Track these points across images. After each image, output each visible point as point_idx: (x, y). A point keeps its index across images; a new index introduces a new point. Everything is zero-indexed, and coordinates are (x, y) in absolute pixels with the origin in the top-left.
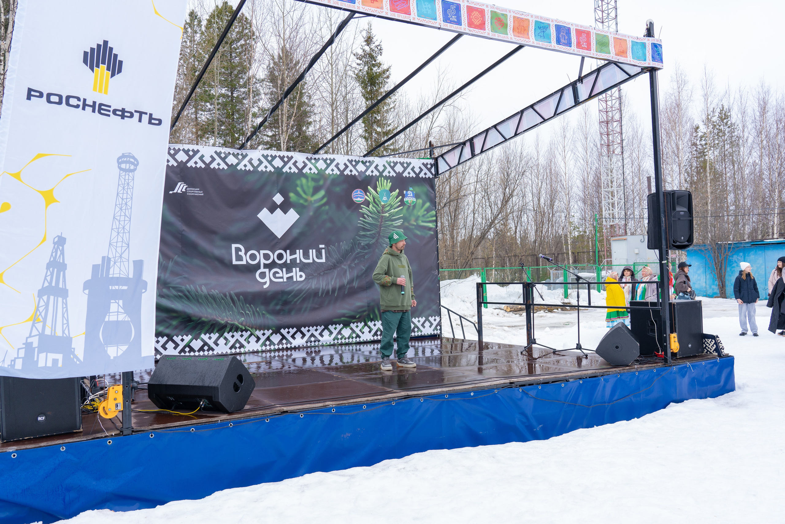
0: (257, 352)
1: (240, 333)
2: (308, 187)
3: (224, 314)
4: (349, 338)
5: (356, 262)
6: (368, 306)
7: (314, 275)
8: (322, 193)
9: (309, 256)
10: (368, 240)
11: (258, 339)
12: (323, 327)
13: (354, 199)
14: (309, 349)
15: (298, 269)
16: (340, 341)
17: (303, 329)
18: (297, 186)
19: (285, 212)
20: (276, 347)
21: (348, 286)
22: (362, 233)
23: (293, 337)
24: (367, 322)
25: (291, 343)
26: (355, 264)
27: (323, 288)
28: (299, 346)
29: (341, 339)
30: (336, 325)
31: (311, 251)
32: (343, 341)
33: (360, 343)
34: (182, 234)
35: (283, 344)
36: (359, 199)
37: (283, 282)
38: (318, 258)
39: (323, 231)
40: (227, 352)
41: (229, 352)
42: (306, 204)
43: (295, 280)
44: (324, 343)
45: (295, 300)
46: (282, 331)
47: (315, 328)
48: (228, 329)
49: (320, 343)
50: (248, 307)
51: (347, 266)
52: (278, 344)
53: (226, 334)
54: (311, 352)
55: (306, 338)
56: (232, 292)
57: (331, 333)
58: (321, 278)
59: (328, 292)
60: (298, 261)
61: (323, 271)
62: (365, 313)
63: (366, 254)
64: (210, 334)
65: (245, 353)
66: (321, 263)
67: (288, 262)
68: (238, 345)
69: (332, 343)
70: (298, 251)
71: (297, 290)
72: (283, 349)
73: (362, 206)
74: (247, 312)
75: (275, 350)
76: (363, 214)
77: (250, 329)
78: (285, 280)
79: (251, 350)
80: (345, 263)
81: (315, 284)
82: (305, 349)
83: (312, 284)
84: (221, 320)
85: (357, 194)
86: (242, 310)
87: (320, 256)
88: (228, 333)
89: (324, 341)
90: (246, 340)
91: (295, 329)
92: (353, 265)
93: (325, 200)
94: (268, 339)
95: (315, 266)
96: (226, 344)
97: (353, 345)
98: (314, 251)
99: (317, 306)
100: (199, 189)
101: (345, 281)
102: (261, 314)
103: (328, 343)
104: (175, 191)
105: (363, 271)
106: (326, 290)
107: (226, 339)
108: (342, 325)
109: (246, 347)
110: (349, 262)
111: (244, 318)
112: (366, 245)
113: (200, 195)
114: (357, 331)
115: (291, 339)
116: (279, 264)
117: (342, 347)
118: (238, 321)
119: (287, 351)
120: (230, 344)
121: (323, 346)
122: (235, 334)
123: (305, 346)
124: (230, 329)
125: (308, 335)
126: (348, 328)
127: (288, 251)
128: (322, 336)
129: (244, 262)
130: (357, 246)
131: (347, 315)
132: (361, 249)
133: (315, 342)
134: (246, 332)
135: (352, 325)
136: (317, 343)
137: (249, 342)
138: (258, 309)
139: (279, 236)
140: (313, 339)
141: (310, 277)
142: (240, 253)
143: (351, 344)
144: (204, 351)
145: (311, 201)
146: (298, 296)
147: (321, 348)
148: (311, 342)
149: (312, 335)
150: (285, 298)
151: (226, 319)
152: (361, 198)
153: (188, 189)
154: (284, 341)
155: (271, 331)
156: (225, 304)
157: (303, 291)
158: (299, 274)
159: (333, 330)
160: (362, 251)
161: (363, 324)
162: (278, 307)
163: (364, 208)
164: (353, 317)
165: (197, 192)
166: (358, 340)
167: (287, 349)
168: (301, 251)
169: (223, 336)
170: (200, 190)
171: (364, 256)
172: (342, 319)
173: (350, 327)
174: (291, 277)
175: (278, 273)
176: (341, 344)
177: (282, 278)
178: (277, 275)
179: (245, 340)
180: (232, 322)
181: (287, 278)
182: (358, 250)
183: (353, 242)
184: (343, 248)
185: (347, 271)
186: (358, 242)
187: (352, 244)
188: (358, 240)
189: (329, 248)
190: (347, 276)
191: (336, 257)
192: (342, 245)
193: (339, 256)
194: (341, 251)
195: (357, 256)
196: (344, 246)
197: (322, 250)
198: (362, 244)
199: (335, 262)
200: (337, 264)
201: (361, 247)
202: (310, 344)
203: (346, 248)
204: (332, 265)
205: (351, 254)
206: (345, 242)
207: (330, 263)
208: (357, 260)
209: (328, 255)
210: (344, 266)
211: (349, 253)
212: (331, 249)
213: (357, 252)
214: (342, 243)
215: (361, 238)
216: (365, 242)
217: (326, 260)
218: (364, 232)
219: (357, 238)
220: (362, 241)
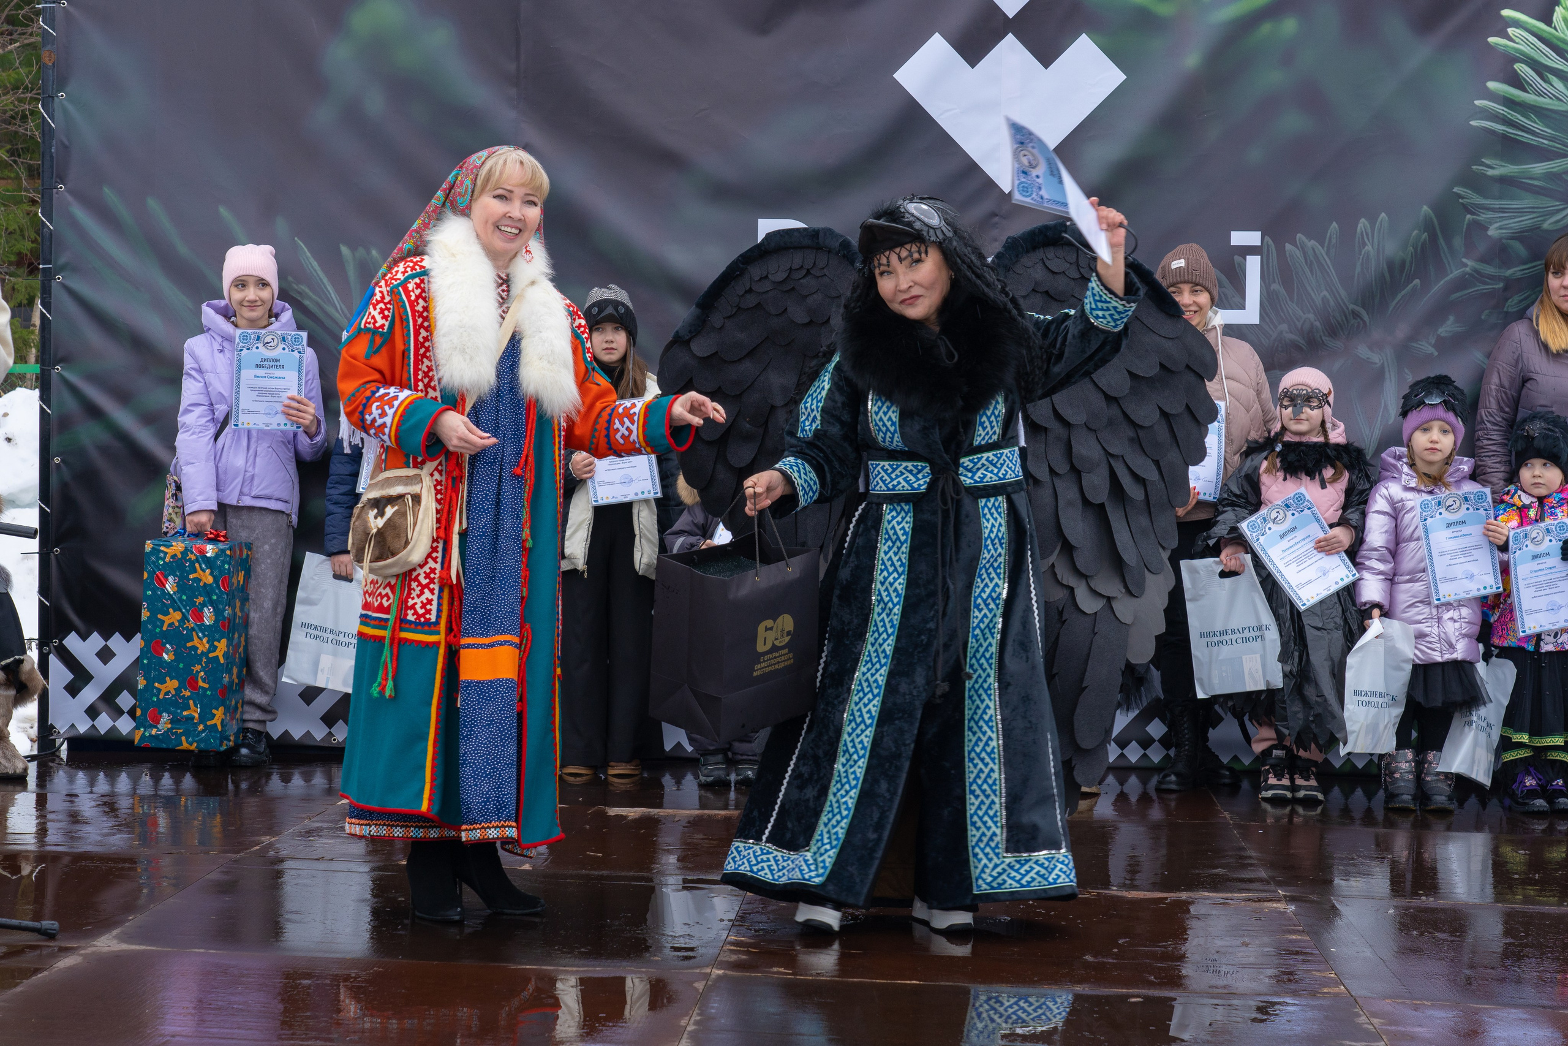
5: (1445, 330)
10: (1532, 210)
14: (1133, 780)
19: (1046, 57)
22: (1500, 169)
26: (1440, 342)
39: (1255, 155)
42: (1165, 9)
51: (1389, 352)
54: (1145, 799)
63: (1514, 285)
73: (1505, 13)
76: (1510, 58)
80: (1377, 334)
82: (1111, 779)
87: (1230, 290)
92: (1428, 347)
101: (1369, 434)
110: (1402, 331)
112: (1521, 236)
117: (1347, 794)
130: (1458, 242)
132: (1483, 260)
139: (1006, 183)
140: (1157, 730)
148: (1146, 743)
149: (1156, 710)
160: (1490, 270)
163: (1517, 24)
182: (1464, 260)
183: (1433, 215)
184: (1369, 247)
185: (1387, 375)
186: (1469, 216)
187: (1428, 226)
188: (1467, 209)
189: (1288, 246)
190: (1386, 406)
191: (1324, 299)
192: (1369, 231)
193: (1343, 293)
194: (1358, 269)
195: (1458, 295)
196: (1376, 241)
197: (1248, 257)
198: (1493, 232)
199: (1318, 324)
200: (1330, 335)
201: (1482, 248)
202: (1143, 752)
203: (1391, 248)
204: (1302, 342)
205: (1417, 281)
206: (1383, 214)
207: (1284, 327)
208: (1452, 318)
209: (1275, 286)
210: (1371, 348)
211: (1409, 280)
212: (1298, 253)
213: (1455, 273)
214: (1366, 223)
215: (1486, 197)
216: (1515, 217)
217: (1267, 314)
218: (1513, 162)
219: (1463, 198)
220: (1490, 215)
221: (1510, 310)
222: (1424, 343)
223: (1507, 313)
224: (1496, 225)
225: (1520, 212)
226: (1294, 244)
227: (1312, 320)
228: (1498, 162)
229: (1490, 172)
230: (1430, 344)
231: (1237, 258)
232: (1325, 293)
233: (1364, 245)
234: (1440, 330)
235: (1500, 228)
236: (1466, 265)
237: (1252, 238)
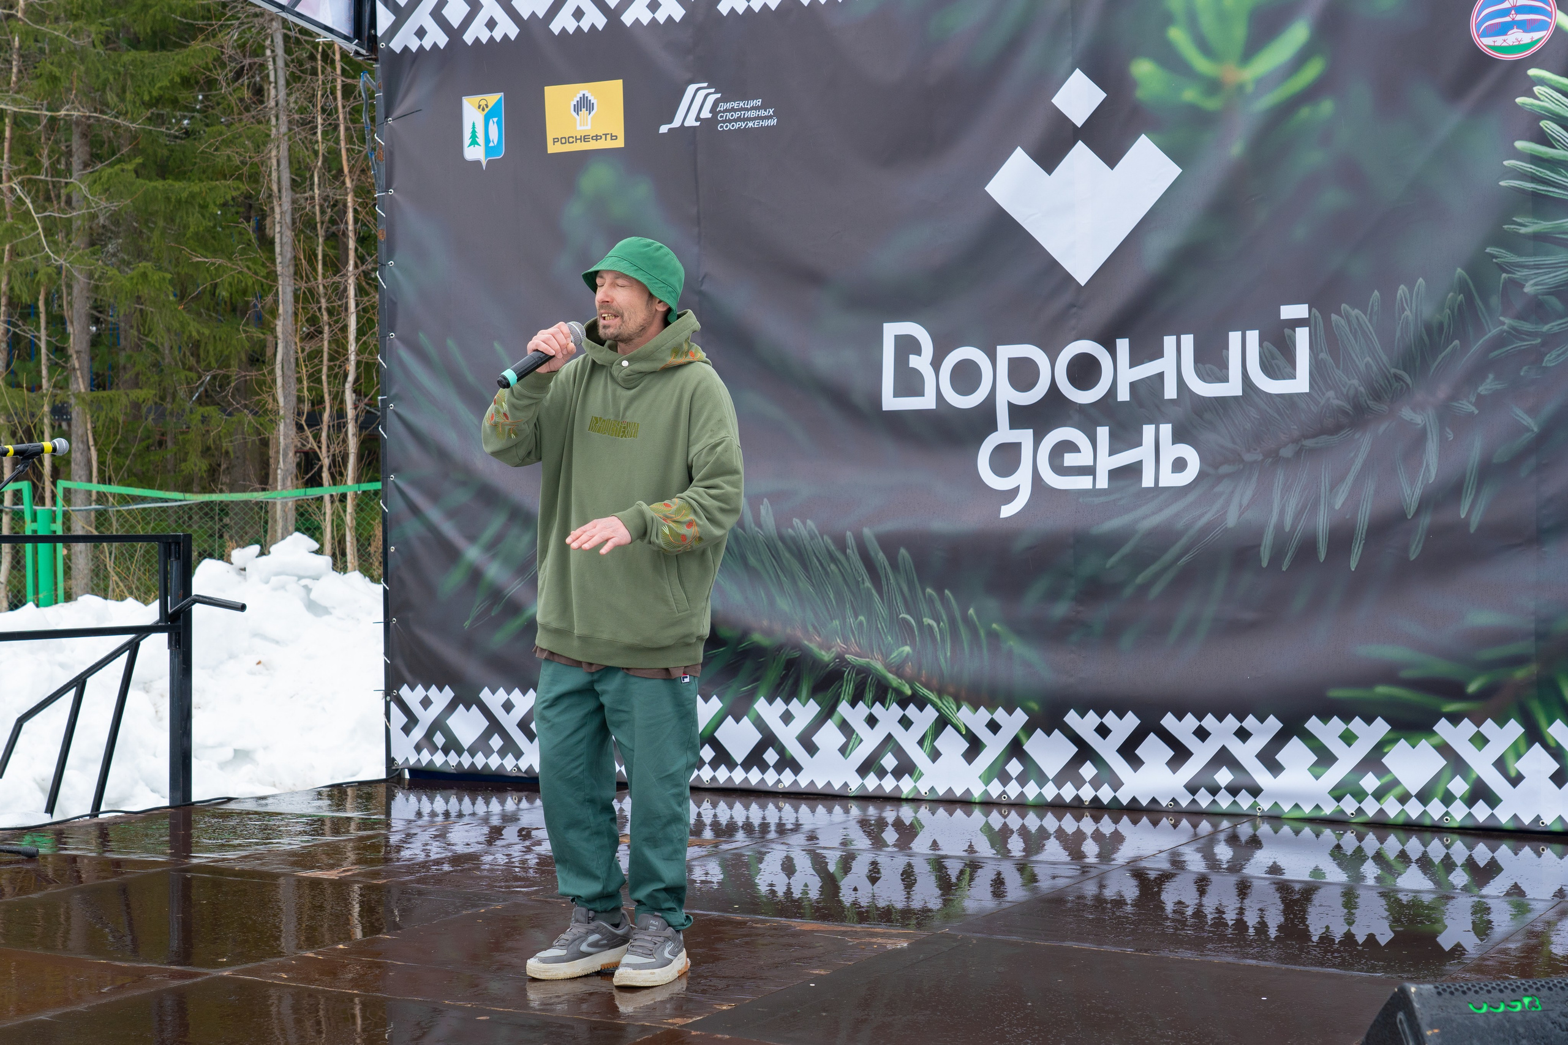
0: (965, 803)
1: (895, 711)
2: (1223, 17)
3: (836, 622)
4: (1424, 797)
5: (1485, 388)
6: (1540, 636)
7: (1248, 457)
8: (1298, 34)
9: (1224, 365)
11: (975, 747)
12: (1273, 724)
13: (1485, 43)
14: (1204, 823)
15: (1166, 429)
16: (1371, 808)
17: (1169, 721)
18: (1168, 19)
19: (1111, 156)
20: (1050, 792)
21: (1426, 521)
22: (1530, 226)
23: (1129, 751)
24: (1542, 721)
25: (1116, 785)
26: (1480, 401)
27: (1279, 527)
28: (1154, 800)
29: (1379, 795)
30: (1347, 718)
31: (1234, 337)
32: (1392, 809)
33: (1491, 833)
34: (701, 293)
35: (1079, 783)
36: (1516, 37)
37: (1094, 492)
38: (1270, 369)
39: (1300, 232)
40: (846, 785)
41: (855, 784)
42: (1212, 104)
43: (1147, 481)
44: (1286, 807)
45: (1140, 579)
46: (1072, 718)
47: (1231, 722)
48: (849, 689)
49: (1265, 805)
50: (930, 601)
51: (1431, 412)
52: (1059, 781)
53: (844, 708)
55: (1190, 770)
56: (867, 532)
57: (1325, 758)
58: (1280, 477)
59: (1307, 549)
60: (1170, 392)
61: (1296, 441)
62: (1521, 674)
63: (1551, 341)
64: (787, 701)
65: (916, 801)
66: (1289, 400)
67: (1123, 395)
68: (889, 761)
69: (1329, 809)
70: (1169, 341)
71: (1151, 533)
72: (1077, 807)
73: (1533, 72)
74: (928, 621)
75: (1042, 807)
76: (1537, 116)
77: (933, 697)
78: (1103, 483)
79: (941, 791)
80: (1419, 396)
81: (1245, 502)
82: (1185, 823)
83: (1228, 503)
84: (821, 646)
85: (1505, 12)
86: (909, 613)
87: (1281, 361)
88: (853, 704)
89: (1287, 796)
90: (927, 743)
91: (1131, 721)
92: (1467, 406)
93: (1312, 71)
94: (1016, 749)
95: (1253, 413)
96: (843, 750)
97: (1449, 838)
98: (1253, 336)
99: (1248, 616)
100: (758, 102)
101: (1411, 493)
102: (982, 633)
103: (1307, 809)
104: (676, 123)
105: (1527, 437)
106: (1298, 535)
107: (845, 727)
108: (1381, 727)
109: (921, 775)
110: (1443, 391)
111: (913, 645)
112: (1556, 291)
113: (765, 123)
114: (1482, 764)
115: (1119, 766)
116: (1082, 408)
118: (885, 656)
119: (1097, 819)
120: (861, 753)
121: (1275, 818)
122: (878, 709)
123: (1184, 803)
124: (856, 688)
125: (1202, 754)
126: (1424, 745)
127: (1123, 345)
128: (1275, 768)
129: (926, 402)
130: (1495, 301)
131: (1405, 674)
132: (1520, 317)
133: (1234, 791)
134: (921, 708)
135: (1443, 727)
136: (1245, 802)
137: (935, 755)
138: (971, 611)
139: (1082, 277)
140: (1224, 777)
141: (1225, 469)
142: (914, 361)
143: (1437, 829)
144: (764, 767)
145: (1240, 88)
146: (1154, 559)
147: (1265, 829)
148: (1214, 790)
149: (1223, 758)
150: (1090, 566)
151: (839, 645)
152: (1528, 26)
153: (722, 106)
154: (1088, 770)
155: (1020, 717)
156: (840, 579)
157: (1179, 535)
158: (1171, 451)
159: (1335, 746)
161: (1514, 729)
162: (1061, 609)
163: (1542, 82)
164: (1453, 690)
165: (752, 114)
166: (1481, 813)
167: (1097, 808)
168: (1188, 340)
169: (836, 717)
170: (764, 107)
171: (1537, 355)
172: (1382, 690)
173: (1435, 740)
174: (1134, 470)
175: (1069, 446)
176: (1381, 826)
177: (1090, 471)
178: (1070, 460)
179: (921, 743)
180: (862, 661)
181: (1115, 474)
182: (1502, 318)
183: (1467, 277)
184: (1407, 312)
185: (1429, 435)
186: (1504, 275)
187: (1463, 287)
188: (1502, 268)
189: (1334, 317)
190: (1428, 465)
191: (1367, 365)
192: (1408, 296)
193: (1385, 358)
194: (1398, 334)
195: (1496, 353)
196: (1414, 305)
197: (1298, 330)
198: (1529, 289)
199: (1362, 389)
200: (1375, 400)
201: (1518, 305)
202: (1212, 798)
203: (1428, 311)
204: (1348, 407)
205: (1457, 342)
206: (1421, 280)
207: (1331, 394)
208: (1491, 376)
209: (1323, 355)
210: (1414, 410)
211: (1448, 342)
212: (1343, 322)
213: (1494, 332)
214: (1406, 289)
215: (1520, 255)
216: (1550, 273)
217: (1316, 383)
218: (1545, 218)
219: (1496, 257)
220: (1525, 272)
221: (1549, 365)
222: (1464, 402)
223: (1546, 367)
224: (1532, 282)
225: (1555, 267)
226: (1339, 313)
227: (1357, 385)
228: (1530, 220)
229: (1523, 230)
230: (1471, 403)
231: (1287, 331)
232: (1368, 359)
233: (1404, 310)
234: (1480, 389)
235: (1536, 284)
236: (1503, 323)
237: (1300, 311)
